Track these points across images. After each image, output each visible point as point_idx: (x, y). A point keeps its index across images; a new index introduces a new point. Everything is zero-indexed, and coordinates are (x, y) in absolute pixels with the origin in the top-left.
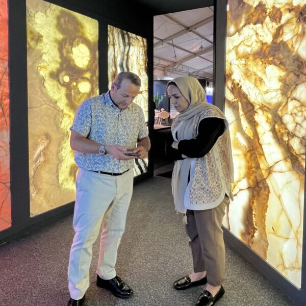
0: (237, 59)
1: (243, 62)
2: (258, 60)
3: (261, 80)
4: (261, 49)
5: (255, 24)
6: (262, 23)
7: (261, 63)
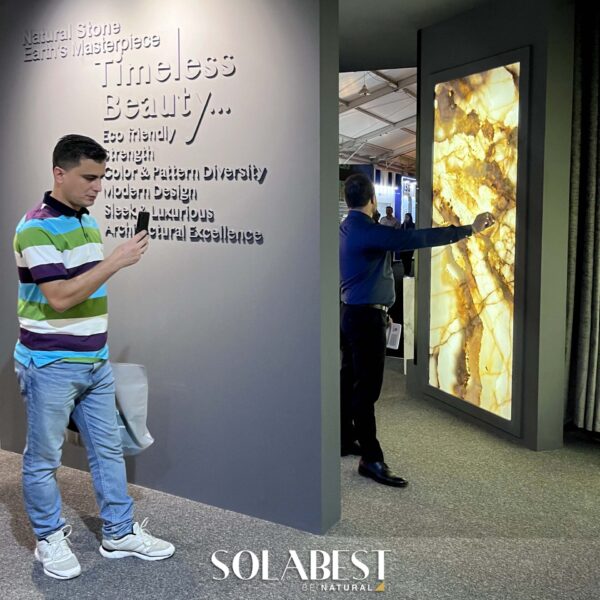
0: (447, 173)
2: (470, 178)
3: (474, 202)
5: (468, 134)
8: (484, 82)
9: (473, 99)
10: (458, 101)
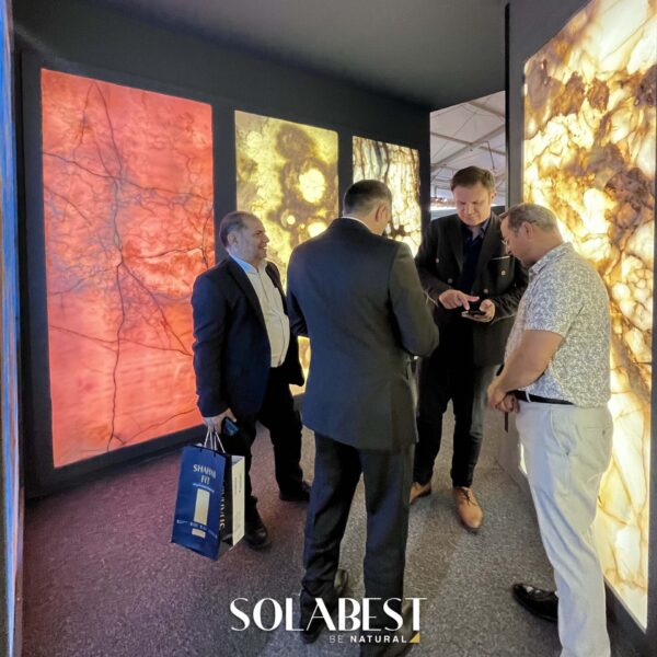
0: (540, 179)
1: (549, 184)
2: (571, 180)
3: (576, 217)
4: (577, 158)
5: (566, 114)
6: (577, 112)
7: (575, 185)
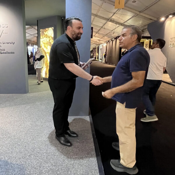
0: (43, 44)
3: (47, 48)
4: (47, 42)
5: (46, 38)
7: (47, 45)
8: (48, 30)
9: (47, 32)
10: (44, 32)
